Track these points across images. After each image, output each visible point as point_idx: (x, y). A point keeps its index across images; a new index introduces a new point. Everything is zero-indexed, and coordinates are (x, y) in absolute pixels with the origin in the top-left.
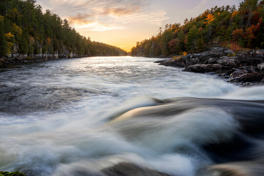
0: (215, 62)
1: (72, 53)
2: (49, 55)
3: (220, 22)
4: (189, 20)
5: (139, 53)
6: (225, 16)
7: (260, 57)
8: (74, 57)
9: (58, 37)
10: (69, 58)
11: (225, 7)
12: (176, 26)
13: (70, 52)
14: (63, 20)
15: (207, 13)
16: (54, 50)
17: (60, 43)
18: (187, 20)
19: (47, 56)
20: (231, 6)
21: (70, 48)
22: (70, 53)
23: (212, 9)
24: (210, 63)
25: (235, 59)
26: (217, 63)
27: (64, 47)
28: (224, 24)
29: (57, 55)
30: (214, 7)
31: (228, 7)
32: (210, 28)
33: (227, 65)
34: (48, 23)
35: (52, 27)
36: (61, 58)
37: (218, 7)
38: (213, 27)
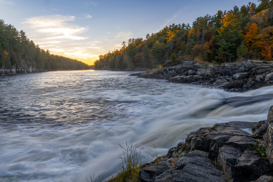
0: (194, 74)
1: (31, 67)
2: (6, 70)
3: (180, 38)
4: (150, 35)
5: (103, 66)
6: (183, 33)
7: (229, 69)
8: (33, 72)
9: (15, 50)
10: (28, 72)
11: (181, 25)
12: (139, 41)
13: (29, 66)
14: (19, 31)
15: (166, 29)
16: (12, 65)
17: (18, 56)
18: (148, 35)
19: (3, 72)
20: (186, 24)
21: (29, 63)
22: (29, 68)
23: (170, 26)
24: (190, 75)
25: (210, 70)
26: (196, 74)
27: (23, 61)
28: (183, 40)
29: (14, 70)
30: (172, 25)
31: (184, 25)
32: (172, 43)
33: (206, 76)
34: (4, 35)
35: (8, 39)
36: (19, 73)
37: (175, 25)
38: (174, 42)
